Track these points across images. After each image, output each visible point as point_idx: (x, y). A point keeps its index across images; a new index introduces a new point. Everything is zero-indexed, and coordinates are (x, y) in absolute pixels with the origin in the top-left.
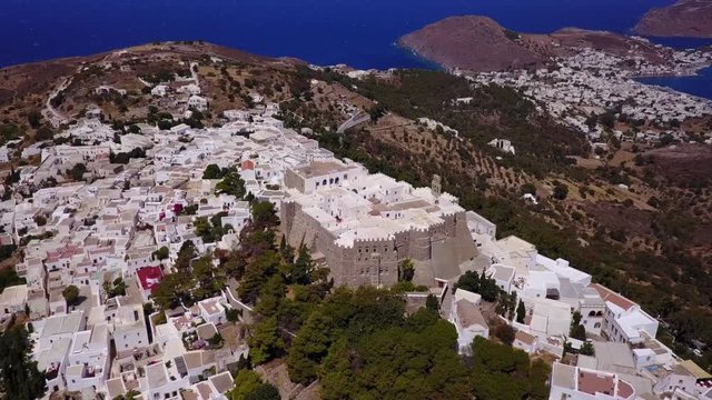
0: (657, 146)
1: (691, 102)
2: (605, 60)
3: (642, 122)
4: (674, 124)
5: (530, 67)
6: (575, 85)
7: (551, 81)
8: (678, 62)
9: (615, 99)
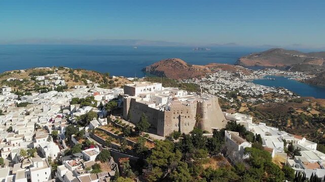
0: (256, 104)
1: (265, 87)
2: (227, 74)
3: (248, 95)
4: (260, 96)
5: (199, 77)
6: (218, 83)
7: (208, 82)
8: (256, 74)
9: (235, 88)
